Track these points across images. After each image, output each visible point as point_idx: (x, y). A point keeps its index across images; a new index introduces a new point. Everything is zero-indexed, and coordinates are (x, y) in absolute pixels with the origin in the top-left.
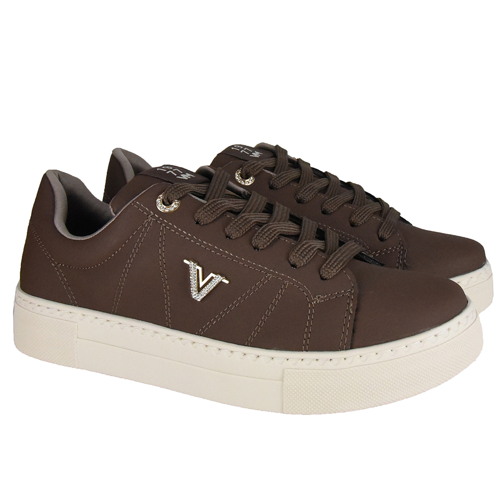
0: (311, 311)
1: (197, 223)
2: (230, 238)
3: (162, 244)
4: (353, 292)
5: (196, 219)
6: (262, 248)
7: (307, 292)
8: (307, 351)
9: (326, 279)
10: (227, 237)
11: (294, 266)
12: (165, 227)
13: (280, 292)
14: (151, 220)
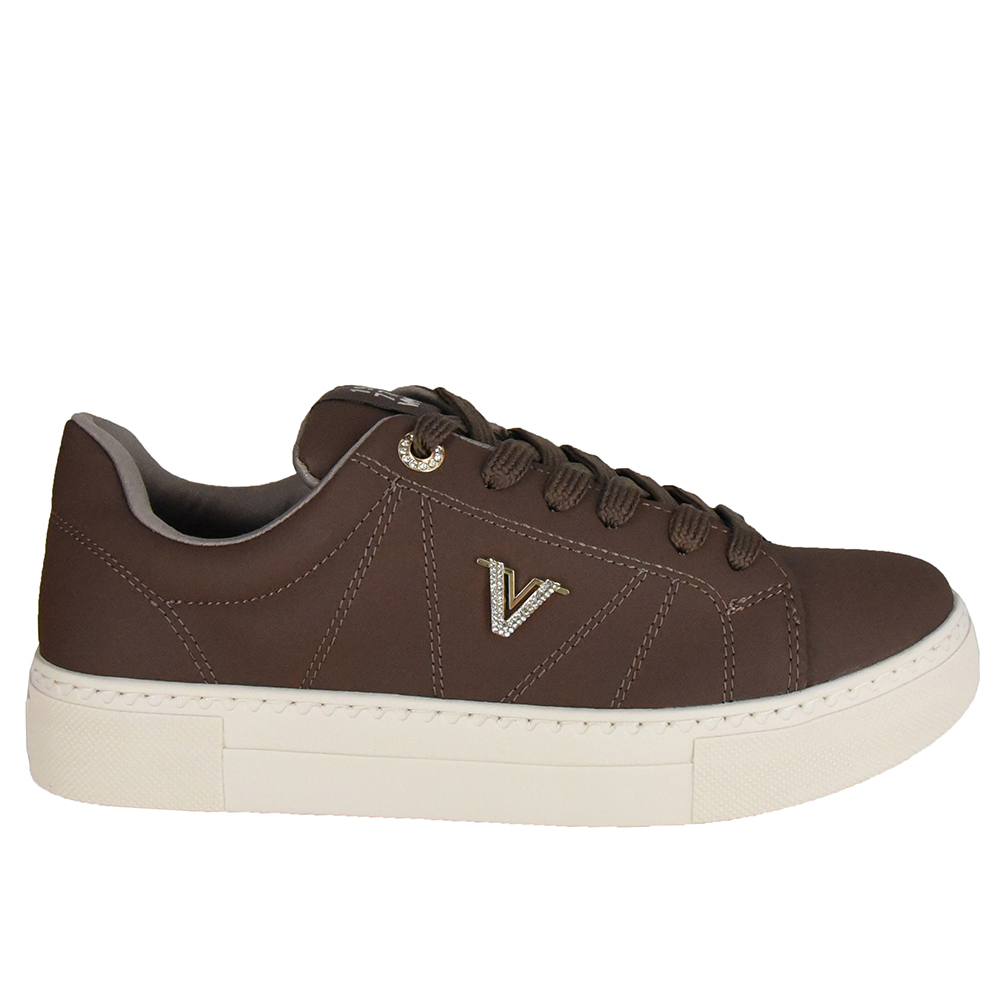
0: (728, 629)
1: (489, 487)
2: (556, 510)
3: (428, 532)
4: (789, 586)
5: (487, 479)
6: (621, 523)
7: (715, 596)
8: (731, 701)
9: (740, 568)
10: (551, 508)
11: (680, 550)
12: (429, 499)
13: (666, 601)
14: (398, 489)
